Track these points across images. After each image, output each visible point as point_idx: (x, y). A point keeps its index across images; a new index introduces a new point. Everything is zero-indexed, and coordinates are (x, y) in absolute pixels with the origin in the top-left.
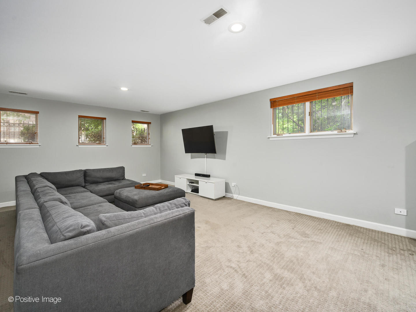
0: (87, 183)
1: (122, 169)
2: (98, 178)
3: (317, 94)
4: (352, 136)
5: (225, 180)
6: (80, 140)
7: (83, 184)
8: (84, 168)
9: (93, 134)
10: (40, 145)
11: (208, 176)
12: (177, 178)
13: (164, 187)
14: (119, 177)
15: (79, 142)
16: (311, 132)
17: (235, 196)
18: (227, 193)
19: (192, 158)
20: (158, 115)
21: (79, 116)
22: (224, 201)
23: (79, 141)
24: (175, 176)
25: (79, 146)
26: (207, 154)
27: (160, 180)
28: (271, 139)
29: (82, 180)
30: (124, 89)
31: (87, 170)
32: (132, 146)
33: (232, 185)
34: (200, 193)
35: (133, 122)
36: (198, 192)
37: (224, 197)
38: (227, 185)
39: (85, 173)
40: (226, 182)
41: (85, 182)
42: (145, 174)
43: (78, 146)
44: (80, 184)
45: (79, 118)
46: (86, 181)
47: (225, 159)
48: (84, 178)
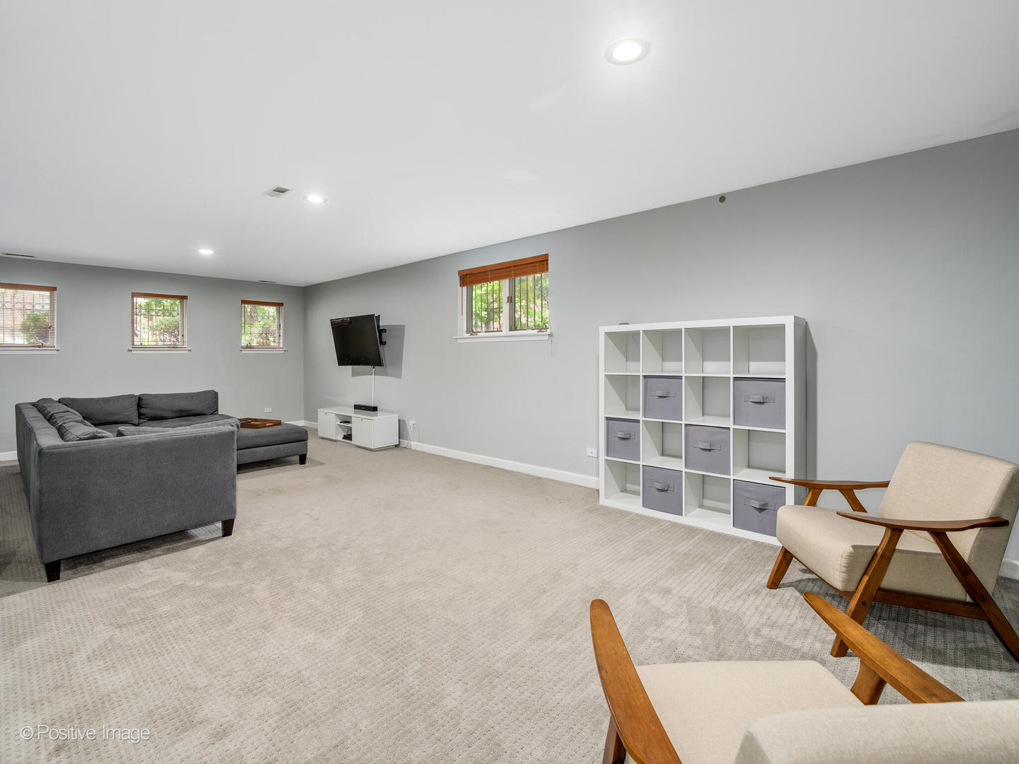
0: (142, 419)
1: (214, 396)
2: (164, 410)
3: (513, 269)
4: (547, 338)
5: (397, 415)
6: (136, 339)
7: (136, 421)
8: (137, 394)
9: (163, 327)
10: (58, 350)
11: (375, 409)
12: (321, 413)
15: (133, 345)
16: (511, 330)
17: (415, 445)
18: (402, 439)
19: (354, 374)
20: (299, 287)
21: (132, 293)
22: (396, 452)
23: (133, 341)
24: (319, 410)
25: (134, 352)
26: (377, 367)
27: (303, 421)
28: (459, 341)
29: (134, 413)
31: (143, 395)
32: (241, 351)
33: (410, 423)
34: (355, 441)
35: (243, 302)
36: (351, 440)
37: (396, 446)
38: (401, 424)
39: (140, 401)
40: (399, 420)
41: (139, 418)
42: (271, 409)
43: (131, 350)
44: (130, 419)
45: (133, 296)
46: (140, 415)
47: (400, 378)
48: (138, 410)
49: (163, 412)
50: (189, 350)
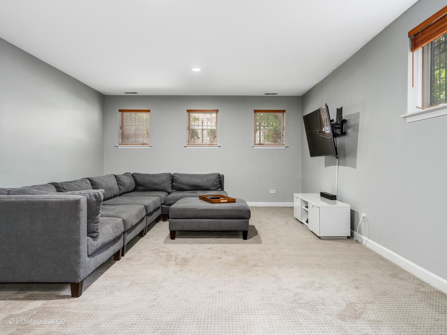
0: (173, 189)
1: (217, 177)
2: (184, 184)
7: (170, 190)
10: (150, 146)
12: (295, 197)
13: (226, 201)
14: (209, 186)
20: (298, 97)
21: (187, 110)
24: (294, 194)
29: (168, 185)
30: (197, 70)
32: (253, 147)
35: (255, 111)
38: (353, 215)
42: (275, 191)
43: (186, 146)
44: (166, 189)
46: (173, 187)
47: (355, 167)
48: (172, 183)
49: (184, 186)
50: (219, 147)
